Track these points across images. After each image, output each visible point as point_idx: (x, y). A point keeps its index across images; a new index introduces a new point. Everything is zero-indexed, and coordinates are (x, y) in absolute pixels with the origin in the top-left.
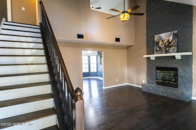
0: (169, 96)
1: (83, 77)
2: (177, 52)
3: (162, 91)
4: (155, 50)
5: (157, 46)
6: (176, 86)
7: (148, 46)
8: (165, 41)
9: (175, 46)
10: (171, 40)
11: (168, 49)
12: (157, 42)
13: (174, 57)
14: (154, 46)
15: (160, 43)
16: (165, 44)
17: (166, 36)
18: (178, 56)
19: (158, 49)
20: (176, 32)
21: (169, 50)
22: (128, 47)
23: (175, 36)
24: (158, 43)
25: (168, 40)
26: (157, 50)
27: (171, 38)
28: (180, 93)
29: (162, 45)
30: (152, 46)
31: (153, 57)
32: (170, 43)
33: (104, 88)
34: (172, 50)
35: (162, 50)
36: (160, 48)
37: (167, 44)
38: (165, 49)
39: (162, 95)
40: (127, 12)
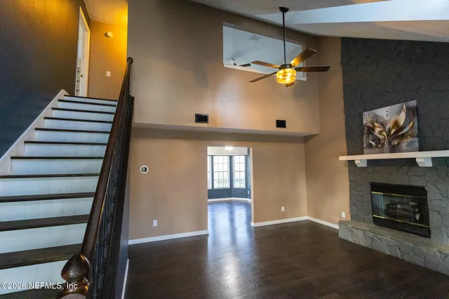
0: (407, 258)
1: (209, 198)
2: (421, 149)
3: (388, 242)
4: (365, 145)
5: (371, 137)
6: (427, 234)
7: (349, 136)
8: (389, 126)
9: (412, 137)
10: (401, 122)
11: (396, 143)
12: (369, 127)
13: (412, 162)
14: (362, 135)
15: (377, 130)
16: (390, 130)
17: (390, 115)
18: (424, 158)
19: (373, 143)
20: (413, 103)
21: (398, 144)
22: (306, 139)
23: (412, 112)
24: (371, 130)
25: (396, 123)
26: (370, 146)
27: (402, 118)
28: (438, 254)
29: (380, 133)
30: (357, 136)
31: (361, 160)
32: (402, 128)
33: (253, 224)
34: (407, 146)
35: (383, 144)
36: (377, 141)
37: (393, 131)
38: (390, 143)
39: (388, 254)
40: (291, 66)
